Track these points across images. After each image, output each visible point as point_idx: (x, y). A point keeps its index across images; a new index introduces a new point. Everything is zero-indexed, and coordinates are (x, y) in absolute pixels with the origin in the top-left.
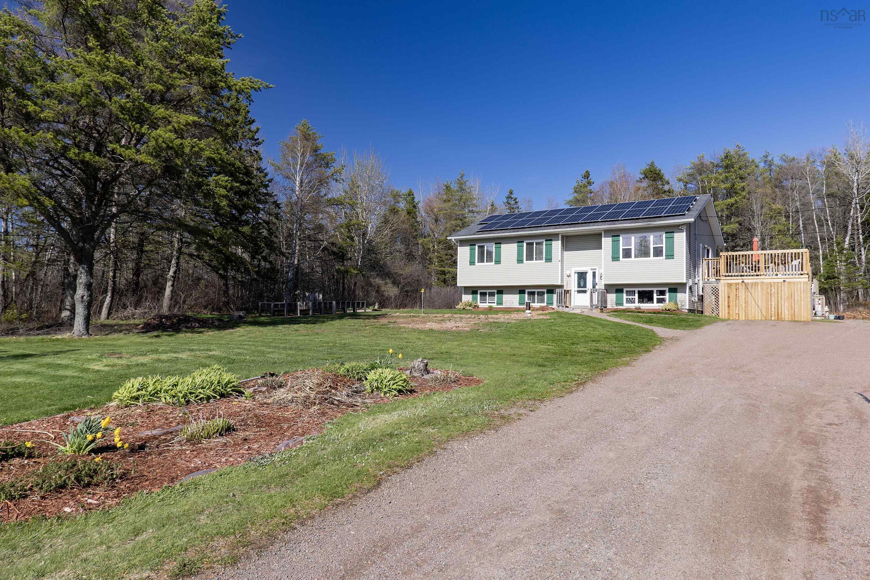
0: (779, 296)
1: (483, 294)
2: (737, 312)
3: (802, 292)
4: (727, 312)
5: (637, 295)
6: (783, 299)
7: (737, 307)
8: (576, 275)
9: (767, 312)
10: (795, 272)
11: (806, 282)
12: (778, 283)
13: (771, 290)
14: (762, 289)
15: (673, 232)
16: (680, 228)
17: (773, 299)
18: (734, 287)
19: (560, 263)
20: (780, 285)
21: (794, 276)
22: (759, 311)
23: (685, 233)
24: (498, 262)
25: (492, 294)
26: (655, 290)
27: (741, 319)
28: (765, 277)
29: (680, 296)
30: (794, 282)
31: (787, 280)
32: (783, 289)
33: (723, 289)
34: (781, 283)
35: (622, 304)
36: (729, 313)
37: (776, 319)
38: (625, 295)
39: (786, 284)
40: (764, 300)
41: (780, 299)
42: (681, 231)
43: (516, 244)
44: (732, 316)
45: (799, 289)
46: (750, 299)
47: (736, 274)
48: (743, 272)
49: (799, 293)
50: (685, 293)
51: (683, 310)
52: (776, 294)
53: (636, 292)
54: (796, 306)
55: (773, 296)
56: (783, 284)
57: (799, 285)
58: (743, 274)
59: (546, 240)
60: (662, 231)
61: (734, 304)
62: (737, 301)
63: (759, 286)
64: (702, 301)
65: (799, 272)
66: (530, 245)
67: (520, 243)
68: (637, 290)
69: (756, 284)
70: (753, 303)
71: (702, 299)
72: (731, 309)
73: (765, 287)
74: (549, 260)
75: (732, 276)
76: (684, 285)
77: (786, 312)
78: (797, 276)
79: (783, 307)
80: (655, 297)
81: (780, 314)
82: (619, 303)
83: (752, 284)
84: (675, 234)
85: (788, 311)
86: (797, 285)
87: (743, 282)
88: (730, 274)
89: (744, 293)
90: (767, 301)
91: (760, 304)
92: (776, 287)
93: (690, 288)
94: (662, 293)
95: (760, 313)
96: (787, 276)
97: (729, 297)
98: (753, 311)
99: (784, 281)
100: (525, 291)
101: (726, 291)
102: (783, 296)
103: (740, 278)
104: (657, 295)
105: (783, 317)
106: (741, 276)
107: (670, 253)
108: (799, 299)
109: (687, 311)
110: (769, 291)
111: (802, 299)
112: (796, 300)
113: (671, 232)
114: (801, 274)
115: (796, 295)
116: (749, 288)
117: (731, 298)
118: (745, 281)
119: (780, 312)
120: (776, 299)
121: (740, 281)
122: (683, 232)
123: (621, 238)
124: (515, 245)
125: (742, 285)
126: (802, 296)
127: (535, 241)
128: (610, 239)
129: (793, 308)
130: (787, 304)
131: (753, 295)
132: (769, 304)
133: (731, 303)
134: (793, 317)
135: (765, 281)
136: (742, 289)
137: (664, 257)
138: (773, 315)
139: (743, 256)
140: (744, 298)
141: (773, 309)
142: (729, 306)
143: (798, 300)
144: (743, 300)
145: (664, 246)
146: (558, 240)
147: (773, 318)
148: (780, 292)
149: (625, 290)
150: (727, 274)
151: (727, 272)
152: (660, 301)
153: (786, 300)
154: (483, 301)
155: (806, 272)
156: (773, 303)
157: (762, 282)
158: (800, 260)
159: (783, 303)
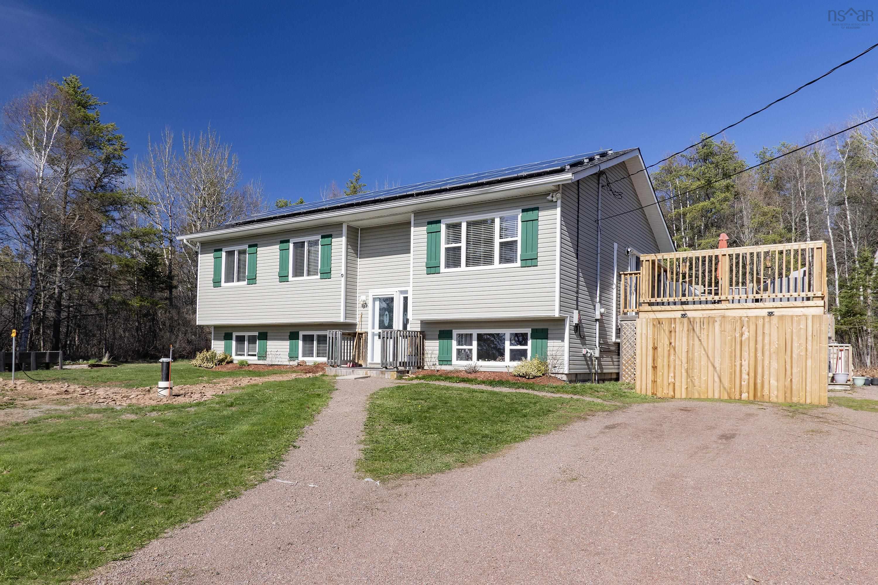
0: (759, 346)
1: (240, 340)
2: (671, 380)
3: (810, 338)
4: (650, 377)
5: (475, 343)
6: (767, 353)
7: (672, 369)
8: (377, 303)
9: (732, 381)
10: (795, 295)
11: (820, 317)
12: (757, 317)
13: (742, 335)
14: (722, 331)
15: (537, 209)
16: (549, 198)
17: (745, 354)
18: (666, 327)
19: (343, 279)
20: (760, 322)
21: (792, 303)
22: (717, 379)
23: (559, 210)
24: (252, 280)
25: (252, 340)
26: (507, 332)
27: (678, 395)
28: (731, 306)
29: (552, 345)
30: (792, 317)
31: (777, 312)
32: (767, 331)
33: (644, 331)
34: (764, 317)
35: (448, 362)
36: (654, 382)
37: (751, 398)
38: (454, 343)
39: (774, 320)
40: (727, 355)
41: (759, 354)
42: (552, 205)
43: (278, 247)
44: (660, 390)
45: (803, 332)
46: (698, 352)
47: (671, 300)
48: (684, 295)
49: (803, 341)
50: (563, 339)
51: (559, 376)
52: (752, 344)
53: (475, 337)
54: (795, 370)
55: (745, 348)
56: (767, 319)
57: (803, 323)
58: (684, 299)
59: (323, 237)
60: (517, 207)
61: (666, 363)
62: (672, 357)
63: (717, 325)
64: (619, 355)
65: (803, 295)
66: (299, 246)
67: (285, 244)
68: (475, 332)
69: (711, 320)
70: (704, 359)
71: (619, 350)
72: (659, 374)
73: (728, 327)
74: (326, 274)
75: (663, 304)
76: (560, 322)
77: (773, 382)
78: (799, 303)
79: (766, 373)
80: (508, 347)
81: (759, 386)
82: (445, 360)
83: (702, 321)
84: (541, 213)
85: (777, 381)
86: (799, 323)
87: (684, 316)
88: (659, 300)
89: (685, 340)
90: (732, 356)
91: (717, 365)
92: (752, 328)
93: (577, 328)
94: (521, 339)
95: (717, 384)
96: (778, 304)
97: (655, 349)
98: (704, 378)
99: (771, 314)
100: (297, 333)
101: (650, 336)
102: (767, 347)
103: (679, 307)
104: (511, 344)
105: (766, 392)
106: (683, 303)
107: (529, 255)
108: (803, 353)
109: (565, 378)
110: (738, 335)
111: (809, 354)
112: (794, 356)
113: (533, 209)
114: (808, 299)
115: (795, 344)
116: (697, 329)
117: (659, 349)
118: (690, 314)
119: (759, 381)
120: (752, 354)
121: (678, 315)
122: (555, 207)
123: (443, 227)
124: (276, 248)
125: (682, 323)
126: (809, 348)
127: (306, 239)
128: (423, 230)
129: (789, 373)
130: (774, 365)
131: (705, 344)
132: (738, 364)
133: (659, 361)
134: (788, 395)
135: (729, 313)
136: (681, 329)
137: (519, 263)
138: (744, 389)
139: (684, 260)
140: (685, 349)
141: (745, 376)
142: (655, 368)
143: (799, 355)
144: (684, 355)
145: (519, 239)
146: (341, 236)
147: (745, 396)
148: (760, 338)
149: (455, 332)
150: (653, 300)
151: (653, 296)
152: (517, 355)
153: (774, 356)
154: (240, 351)
155: (819, 294)
156: (745, 363)
157: (724, 317)
158: (806, 268)
159: (766, 362)
